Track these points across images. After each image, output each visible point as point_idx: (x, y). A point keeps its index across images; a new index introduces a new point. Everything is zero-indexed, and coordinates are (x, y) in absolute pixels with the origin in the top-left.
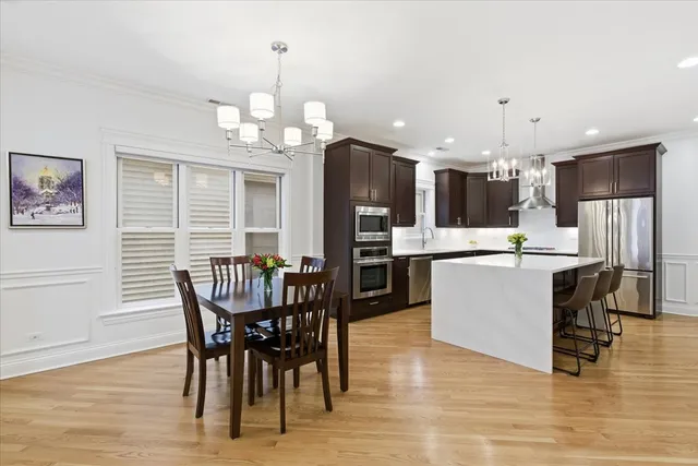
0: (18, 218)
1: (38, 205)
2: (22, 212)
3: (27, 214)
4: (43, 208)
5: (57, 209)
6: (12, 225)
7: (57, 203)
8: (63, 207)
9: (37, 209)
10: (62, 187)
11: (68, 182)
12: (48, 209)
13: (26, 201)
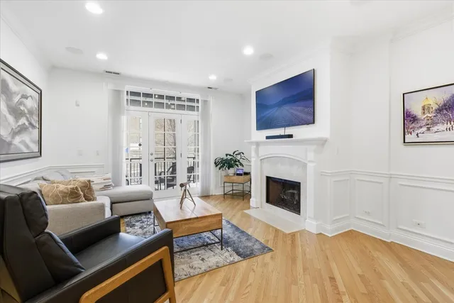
0: (409, 138)
1: (421, 127)
2: (411, 133)
3: (414, 134)
4: (424, 129)
5: (435, 129)
6: (404, 142)
7: (434, 124)
8: (440, 127)
9: (421, 130)
10: (439, 110)
11: (445, 105)
12: (429, 129)
13: (413, 125)
